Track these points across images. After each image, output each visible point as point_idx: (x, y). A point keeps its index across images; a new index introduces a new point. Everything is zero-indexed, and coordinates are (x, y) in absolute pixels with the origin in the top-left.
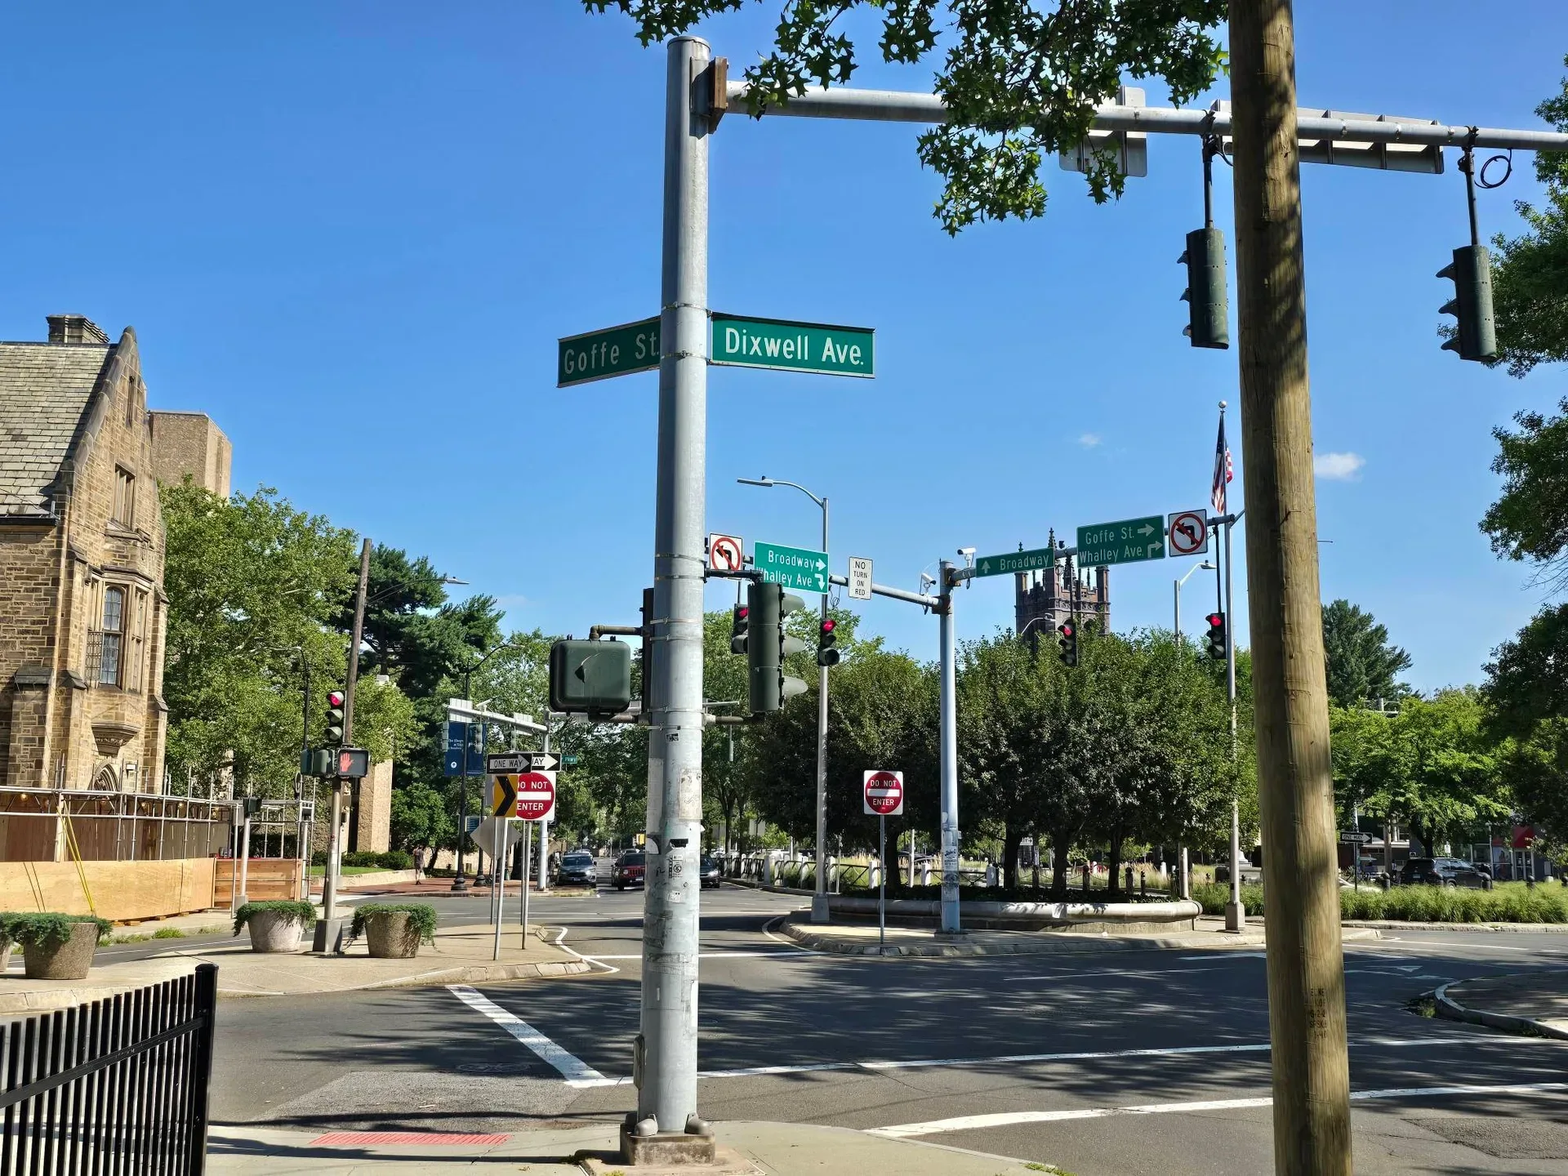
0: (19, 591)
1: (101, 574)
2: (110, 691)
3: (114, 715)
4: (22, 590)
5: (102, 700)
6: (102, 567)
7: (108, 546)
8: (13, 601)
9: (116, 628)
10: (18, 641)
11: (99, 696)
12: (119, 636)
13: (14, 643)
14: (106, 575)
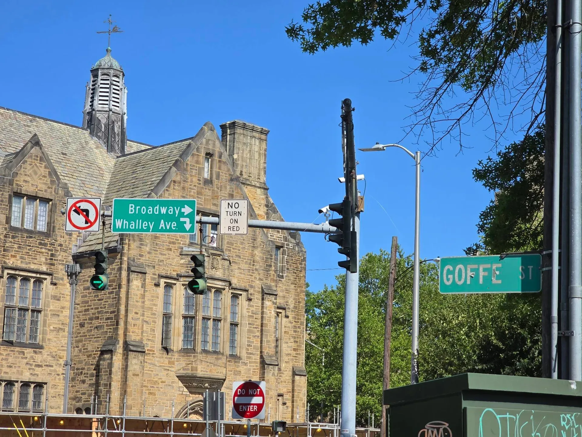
0: (106, 294)
1: (178, 279)
2: (187, 353)
3: (190, 368)
4: (107, 293)
5: (182, 359)
6: (177, 275)
7: (182, 261)
8: (104, 300)
9: (192, 313)
10: (105, 324)
11: (180, 356)
12: (194, 317)
13: (104, 325)
14: (182, 279)
